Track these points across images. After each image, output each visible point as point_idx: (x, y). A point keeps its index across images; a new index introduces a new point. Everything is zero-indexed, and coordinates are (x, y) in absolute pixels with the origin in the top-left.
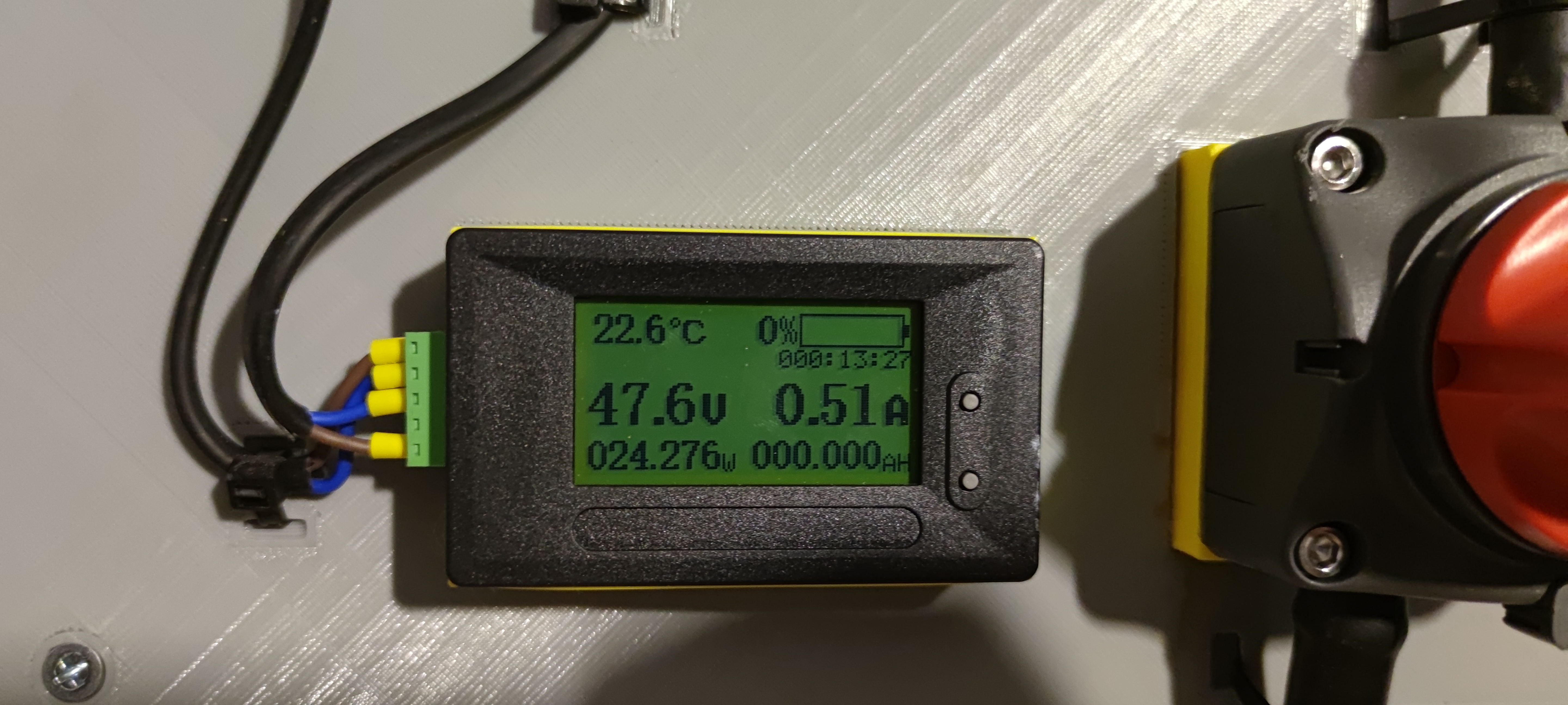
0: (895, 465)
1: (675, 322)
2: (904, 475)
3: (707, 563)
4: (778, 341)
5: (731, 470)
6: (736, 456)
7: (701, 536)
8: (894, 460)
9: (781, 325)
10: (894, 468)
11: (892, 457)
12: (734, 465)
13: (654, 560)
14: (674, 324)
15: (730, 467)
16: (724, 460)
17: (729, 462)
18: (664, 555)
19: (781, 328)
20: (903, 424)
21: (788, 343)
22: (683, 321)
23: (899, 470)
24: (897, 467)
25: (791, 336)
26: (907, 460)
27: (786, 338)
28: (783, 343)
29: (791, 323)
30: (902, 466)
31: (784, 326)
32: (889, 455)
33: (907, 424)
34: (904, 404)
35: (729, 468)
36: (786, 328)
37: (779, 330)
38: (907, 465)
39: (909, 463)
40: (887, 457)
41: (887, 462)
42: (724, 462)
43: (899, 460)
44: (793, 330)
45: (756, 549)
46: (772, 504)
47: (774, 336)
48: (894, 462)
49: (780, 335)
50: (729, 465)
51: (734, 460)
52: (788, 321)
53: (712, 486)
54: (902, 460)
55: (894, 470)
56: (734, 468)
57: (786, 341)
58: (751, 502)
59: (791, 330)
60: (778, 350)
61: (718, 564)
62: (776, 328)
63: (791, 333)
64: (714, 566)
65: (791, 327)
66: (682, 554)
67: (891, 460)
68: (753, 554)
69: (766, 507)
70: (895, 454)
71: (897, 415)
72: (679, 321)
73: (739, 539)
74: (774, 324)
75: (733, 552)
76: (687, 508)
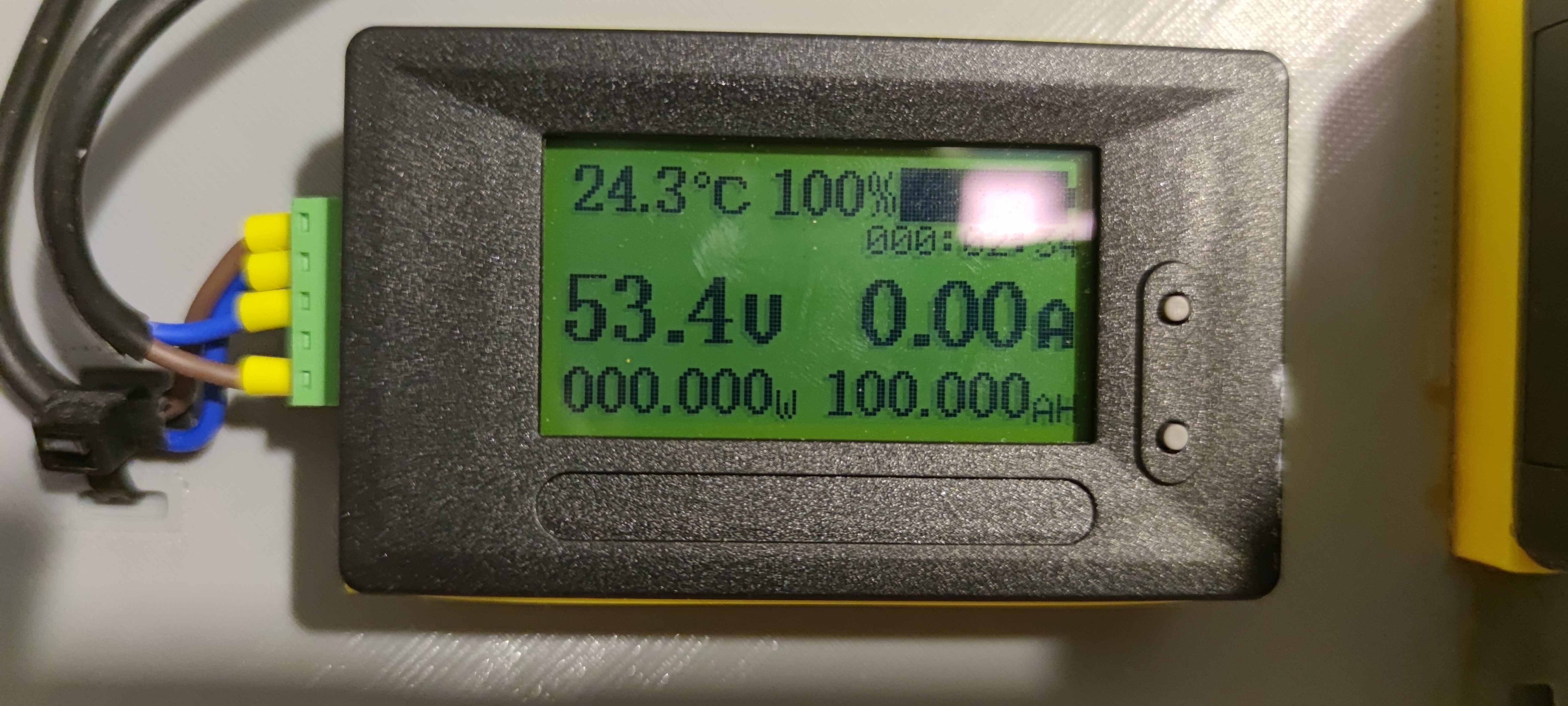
0: (1053, 413)
1: (702, 180)
2: (1066, 427)
3: (750, 563)
4: (865, 211)
5: (790, 417)
6: (798, 394)
7: (741, 520)
8: (1051, 404)
9: (870, 185)
10: (1051, 416)
11: (1047, 400)
12: (794, 409)
13: (666, 559)
14: (700, 182)
15: (787, 411)
16: (778, 400)
17: (786, 404)
18: (680, 548)
19: (870, 190)
20: (1065, 346)
21: (882, 214)
22: (714, 178)
23: (1059, 421)
24: (1055, 415)
25: (886, 203)
26: (1071, 404)
27: (878, 206)
28: (874, 215)
29: (886, 182)
30: (1064, 415)
31: (875, 188)
32: (1043, 396)
33: (1071, 347)
34: (1067, 315)
35: (786, 413)
36: (878, 190)
37: (867, 194)
38: (1071, 413)
39: (1074, 409)
40: (1039, 400)
41: (1040, 407)
42: (778, 404)
43: (1059, 404)
44: (890, 194)
45: (829, 543)
46: (855, 470)
47: (859, 204)
48: (1051, 408)
49: (869, 200)
50: (786, 408)
51: (794, 400)
52: (882, 180)
53: (759, 440)
54: (1064, 404)
55: (1051, 421)
56: (794, 413)
57: (878, 211)
58: (820, 467)
59: (886, 194)
60: (865, 226)
61: (769, 566)
62: (862, 190)
63: (886, 198)
64: (761, 569)
65: (886, 190)
66: (710, 547)
67: (1047, 403)
68: (825, 549)
69: (845, 476)
70: (1052, 395)
71: (1057, 332)
72: (708, 178)
73: (802, 526)
74: (860, 184)
75: (791, 546)
76: (718, 474)
